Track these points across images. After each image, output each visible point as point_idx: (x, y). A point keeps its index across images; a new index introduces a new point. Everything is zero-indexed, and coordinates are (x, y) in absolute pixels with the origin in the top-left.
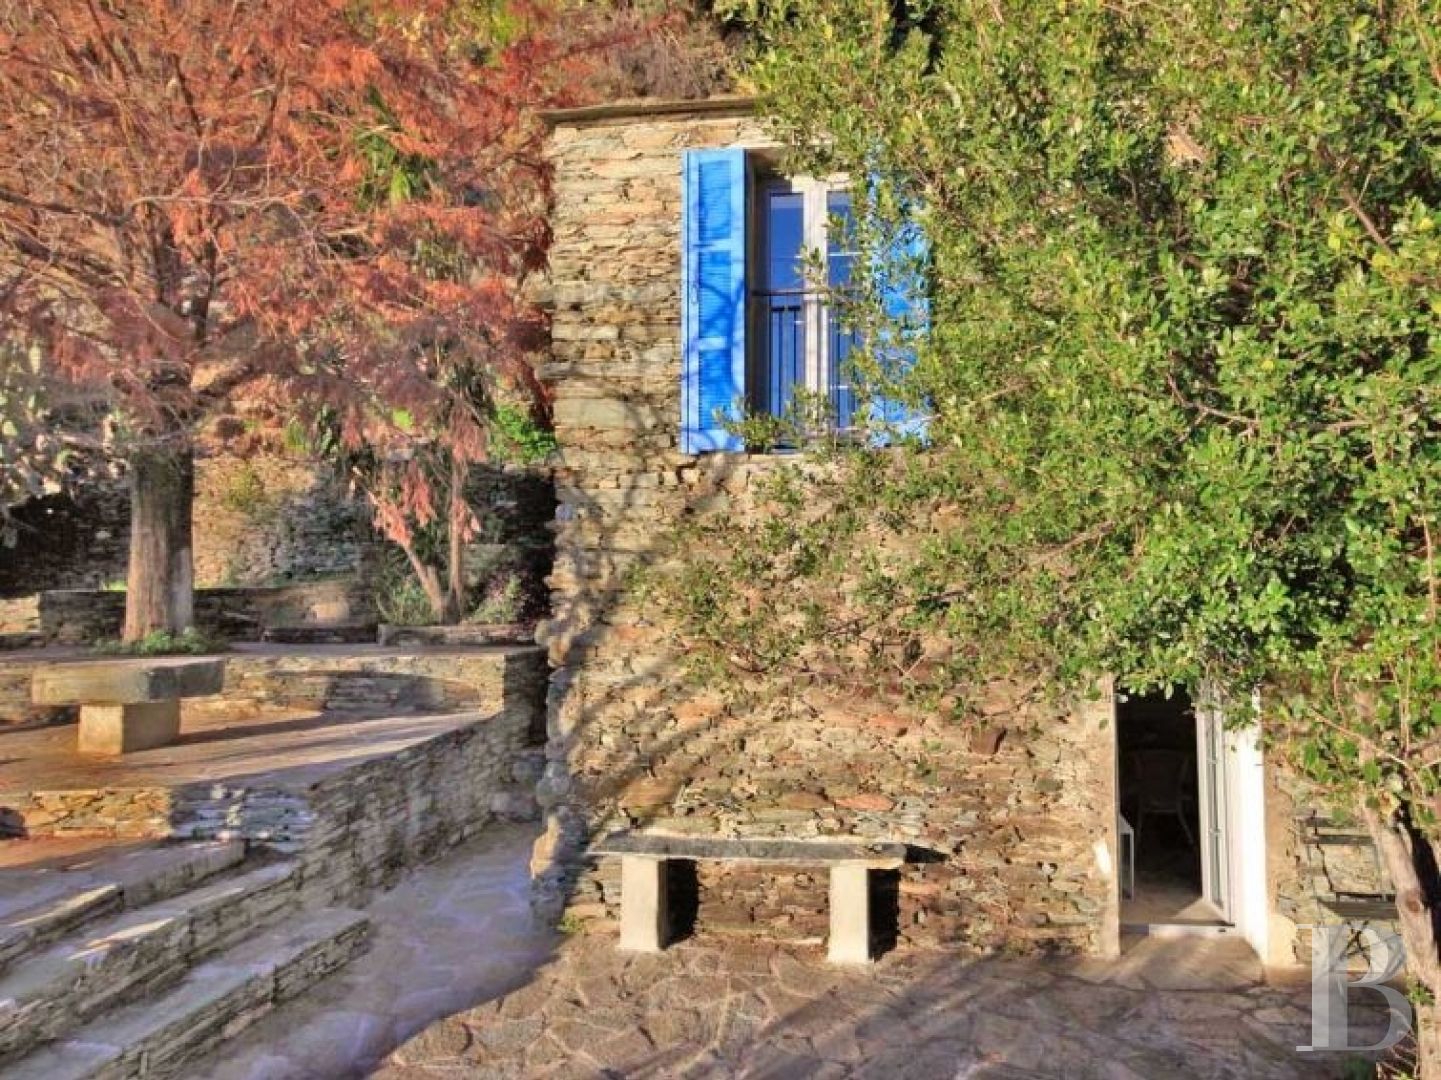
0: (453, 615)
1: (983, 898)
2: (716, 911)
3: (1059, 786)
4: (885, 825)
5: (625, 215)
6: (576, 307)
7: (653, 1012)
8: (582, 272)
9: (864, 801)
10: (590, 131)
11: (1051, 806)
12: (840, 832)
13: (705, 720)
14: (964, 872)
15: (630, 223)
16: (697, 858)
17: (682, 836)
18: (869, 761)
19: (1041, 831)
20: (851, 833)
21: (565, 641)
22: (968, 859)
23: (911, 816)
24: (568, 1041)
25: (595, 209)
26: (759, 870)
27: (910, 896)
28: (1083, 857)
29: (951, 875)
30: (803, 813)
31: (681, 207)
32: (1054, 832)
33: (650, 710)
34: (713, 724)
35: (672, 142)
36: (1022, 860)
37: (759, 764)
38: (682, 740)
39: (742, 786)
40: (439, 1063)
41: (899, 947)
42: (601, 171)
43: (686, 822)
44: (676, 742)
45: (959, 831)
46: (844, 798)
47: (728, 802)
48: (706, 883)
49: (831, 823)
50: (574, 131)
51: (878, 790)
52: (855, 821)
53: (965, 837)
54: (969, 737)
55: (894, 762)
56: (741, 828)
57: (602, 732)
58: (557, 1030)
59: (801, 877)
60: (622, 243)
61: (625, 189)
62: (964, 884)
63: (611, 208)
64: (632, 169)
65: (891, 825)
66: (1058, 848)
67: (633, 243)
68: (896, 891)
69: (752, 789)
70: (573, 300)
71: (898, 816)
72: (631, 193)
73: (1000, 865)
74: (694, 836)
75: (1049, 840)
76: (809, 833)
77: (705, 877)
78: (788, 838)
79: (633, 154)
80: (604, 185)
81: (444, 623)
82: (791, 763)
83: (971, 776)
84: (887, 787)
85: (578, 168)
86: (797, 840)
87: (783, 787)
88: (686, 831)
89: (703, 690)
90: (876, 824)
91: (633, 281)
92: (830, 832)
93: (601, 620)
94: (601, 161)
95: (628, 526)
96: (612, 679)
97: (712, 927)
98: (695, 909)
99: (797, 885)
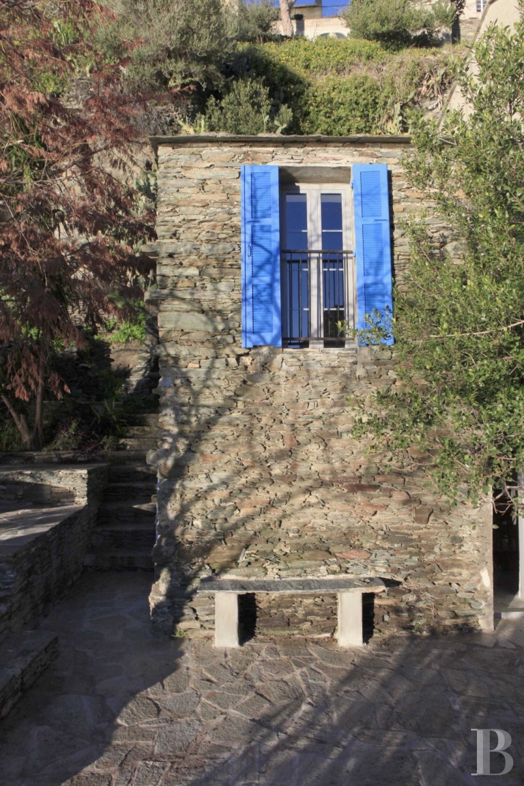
0: (37, 445)
1: (421, 605)
2: (267, 621)
3: (461, 540)
4: (366, 567)
5: (202, 201)
6: (171, 256)
7: (258, 684)
8: (175, 234)
9: (353, 554)
10: (181, 150)
11: (457, 551)
12: (340, 573)
13: (258, 509)
14: (410, 591)
15: (206, 206)
16: (255, 592)
17: (246, 579)
18: (357, 530)
19: (453, 565)
20: (346, 572)
21: (170, 462)
22: (413, 584)
23: (381, 562)
24: (219, 704)
25: (183, 196)
26: (292, 596)
27: (380, 606)
28: (475, 578)
29: (404, 593)
30: (317, 562)
31: (239, 198)
32: (459, 566)
33: (223, 504)
34: (264, 511)
35: (232, 159)
36: (441, 582)
37: (291, 535)
38: (244, 522)
39: (280, 548)
40: (147, 723)
41: (375, 635)
42: (188, 174)
43: (247, 570)
44: (241, 523)
45: (408, 568)
46: (341, 553)
47: (273, 557)
48: (260, 605)
49: (335, 567)
50: (170, 149)
51: (361, 547)
52: (348, 565)
53: (410, 571)
54: (414, 515)
55: (370, 531)
56: (280, 573)
57: (194, 518)
58: (208, 698)
59: (317, 599)
60: (201, 218)
61: (202, 185)
62: (411, 598)
63: (194, 196)
64: (207, 174)
65: (369, 567)
66: (460, 574)
67: (207, 218)
68: (373, 604)
69: (287, 550)
70: (171, 251)
71: (373, 562)
72: (206, 188)
73: (430, 586)
74: (253, 579)
75: (455, 570)
76: (323, 574)
77: (260, 603)
78: (310, 577)
79: (208, 165)
80: (190, 182)
81: (31, 450)
82: (310, 533)
83: (414, 537)
84: (367, 545)
85: (173, 172)
86: (315, 578)
87: (304, 548)
88: (248, 576)
89: (256, 491)
90: (361, 567)
91: (208, 241)
92: (334, 573)
93: (191, 450)
94: (187, 168)
95: (207, 391)
96: (198, 486)
97: (265, 631)
98: (254, 621)
99: (316, 604)
